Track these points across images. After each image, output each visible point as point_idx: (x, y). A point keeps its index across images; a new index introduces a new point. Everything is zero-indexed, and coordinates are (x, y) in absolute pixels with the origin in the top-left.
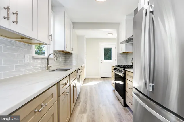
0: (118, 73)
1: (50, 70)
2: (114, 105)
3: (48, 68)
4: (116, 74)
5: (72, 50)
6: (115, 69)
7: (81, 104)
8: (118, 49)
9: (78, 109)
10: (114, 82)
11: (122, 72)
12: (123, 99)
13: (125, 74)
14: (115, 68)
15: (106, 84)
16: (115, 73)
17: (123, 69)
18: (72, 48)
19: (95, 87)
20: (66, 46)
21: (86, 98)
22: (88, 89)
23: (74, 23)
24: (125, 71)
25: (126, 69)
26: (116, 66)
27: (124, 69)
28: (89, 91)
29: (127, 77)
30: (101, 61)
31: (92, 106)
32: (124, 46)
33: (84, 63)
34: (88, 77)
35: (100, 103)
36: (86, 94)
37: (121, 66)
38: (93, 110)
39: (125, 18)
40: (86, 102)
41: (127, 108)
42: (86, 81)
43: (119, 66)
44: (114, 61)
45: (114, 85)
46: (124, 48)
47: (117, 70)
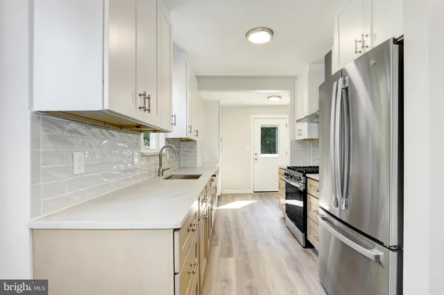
0: (293, 183)
1: (165, 177)
2: (283, 244)
3: (160, 173)
4: (288, 185)
5: (197, 136)
6: (286, 174)
7: (220, 243)
8: (293, 131)
9: (217, 251)
10: (284, 201)
11: (300, 179)
12: (303, 232)
13: (306, 184)
14: (286, 172)
15: (266, 207)
16: (286, 183)
17: (302, 174)
18: (197, 131)
19: (243, 213)
20: (189, 129)
21: (228, 233)
22: (230, 215)
23: (199, 78)
24: (307, 178)
25: (307, 175)
26: (289, 168)
27: (304, 175)
28: (231, 220)
29: (310, 190)
30: (255, 157)
31: (242, 245)
32: (304, 126)
33: (218, 162)
34: (226, 192)
35: (256, 242)
36: (226, 225)
37: (299, 167)
38: (246, 253)
39: (307, 68)
40: (229, 238)
41: (309, 250)
42: (223, 199)
43: (294, 169)
44: (284, 157)
45: (284, 207)
46: (304, 131)
47: (291, 177)
